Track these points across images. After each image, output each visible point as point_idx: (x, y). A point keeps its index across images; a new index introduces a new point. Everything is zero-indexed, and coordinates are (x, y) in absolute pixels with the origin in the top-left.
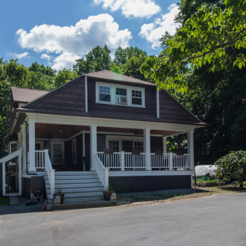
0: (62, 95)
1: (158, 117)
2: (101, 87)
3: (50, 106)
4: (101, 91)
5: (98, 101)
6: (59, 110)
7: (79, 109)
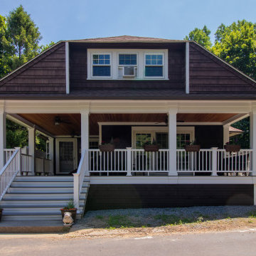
0: (32, 73)
1: (187, 91)
2: (95, 57)
3: (16, 89)
4: (95, 62)
5: (90, 76)
6: (28, 93)
7: (56, 89)
